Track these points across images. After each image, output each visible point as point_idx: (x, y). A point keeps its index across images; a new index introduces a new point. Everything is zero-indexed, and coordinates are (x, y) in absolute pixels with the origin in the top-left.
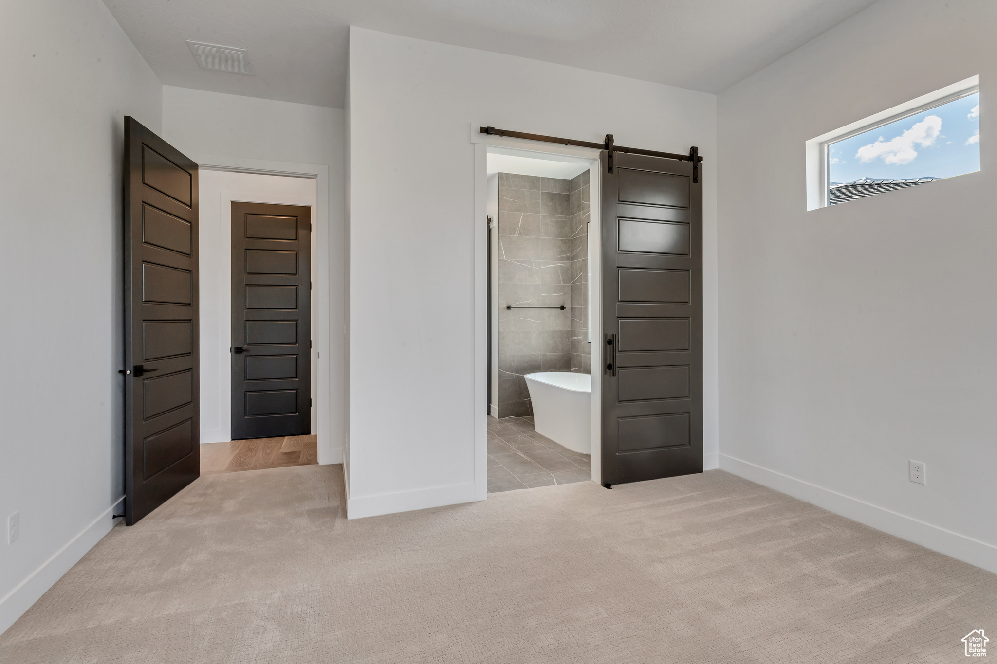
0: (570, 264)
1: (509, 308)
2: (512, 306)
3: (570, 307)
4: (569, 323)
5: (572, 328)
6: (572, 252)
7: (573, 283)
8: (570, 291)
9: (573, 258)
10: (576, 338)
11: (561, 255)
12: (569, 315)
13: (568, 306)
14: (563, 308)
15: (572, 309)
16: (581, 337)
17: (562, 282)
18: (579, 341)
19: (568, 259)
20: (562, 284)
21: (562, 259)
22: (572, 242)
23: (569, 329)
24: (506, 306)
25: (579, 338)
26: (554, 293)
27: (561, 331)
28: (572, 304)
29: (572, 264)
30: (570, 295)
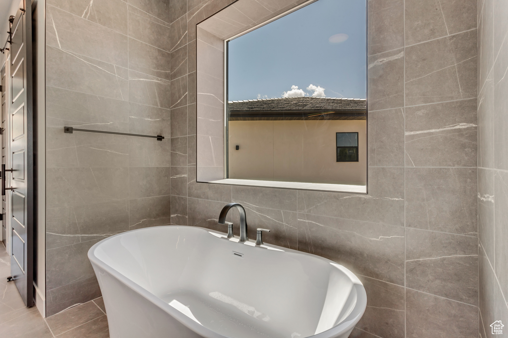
0: (170, 84)
1: (68, 130)
2: (74, 127)
3: (170, 137)
4: (168, 158)
5: (172, 164)
6: (172, 69)
7: (175, 107)
8: (169, 118)
9: (174, 76)
10: (178, 176)
11: (158, 69)
12: (168, 147)
13: (167, 136)
14: (160, 138)
15: (172, 140)
16: (186, 176)
17: (159, 104)
18: (183, 180)
19: (167, 76)
20: (159, 107)
21: (159, 75)
22: (172, 56)
23: (168, 166)
24: (62, 127)
25: (183, 176)
26: (148, 116)
27: (157, 168)
28: (172, 133)
29: (172, 84)
30: (169, 123)
